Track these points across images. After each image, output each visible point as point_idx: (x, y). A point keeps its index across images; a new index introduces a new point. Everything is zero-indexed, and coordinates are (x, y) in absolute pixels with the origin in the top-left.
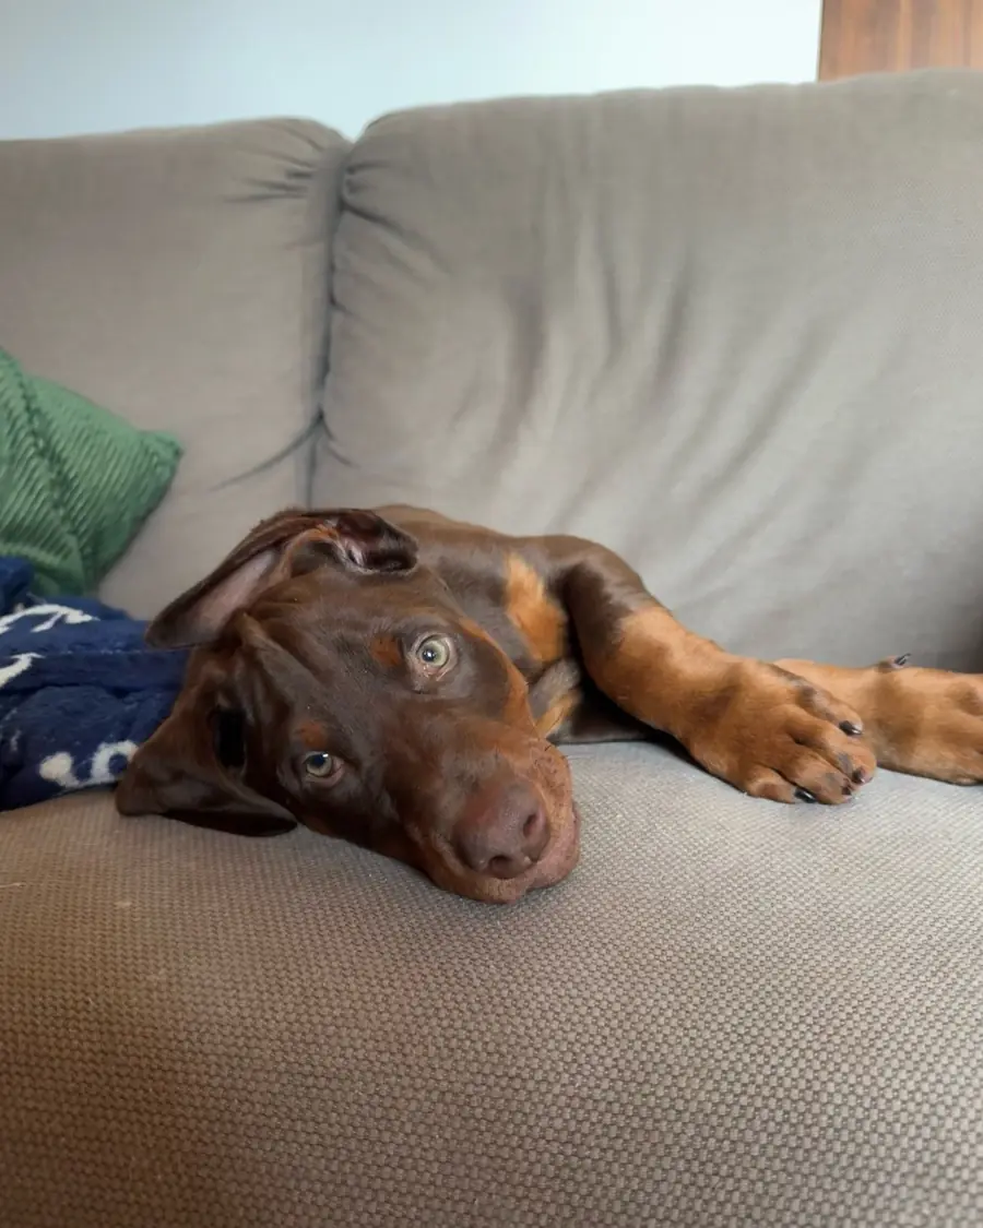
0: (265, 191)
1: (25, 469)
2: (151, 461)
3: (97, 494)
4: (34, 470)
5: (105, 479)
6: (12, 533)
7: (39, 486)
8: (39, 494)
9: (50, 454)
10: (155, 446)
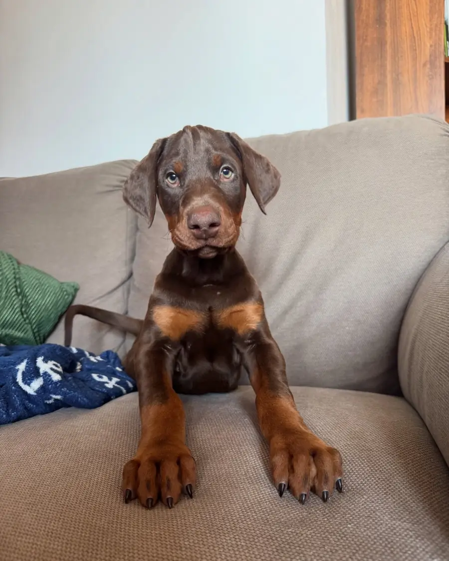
0: (111, 189)
1: (11, 300)
2: (63, 293)
3: (40, 308)
4: (14, 301)
5: (43, 303)
6: (4, 325)
7: (16, 307)
8: (16, 309)
9: (21, 294)
10: (65, 287)
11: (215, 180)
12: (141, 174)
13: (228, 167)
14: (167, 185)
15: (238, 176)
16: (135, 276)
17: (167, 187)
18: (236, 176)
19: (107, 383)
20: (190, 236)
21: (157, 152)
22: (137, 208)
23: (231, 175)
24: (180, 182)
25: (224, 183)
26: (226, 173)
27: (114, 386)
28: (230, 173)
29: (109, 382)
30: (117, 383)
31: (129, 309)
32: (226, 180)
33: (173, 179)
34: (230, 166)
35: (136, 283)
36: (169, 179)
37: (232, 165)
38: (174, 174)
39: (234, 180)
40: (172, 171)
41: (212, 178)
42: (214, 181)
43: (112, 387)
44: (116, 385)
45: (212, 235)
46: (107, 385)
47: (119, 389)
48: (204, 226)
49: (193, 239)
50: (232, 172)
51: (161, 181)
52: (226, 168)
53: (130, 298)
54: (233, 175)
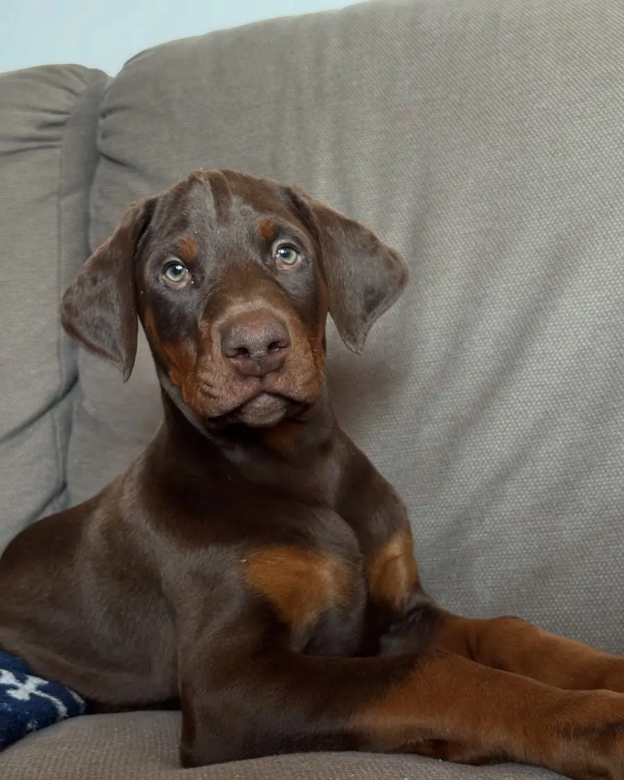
11: (266, 265)
12: (100, 275)
13: (291, 244)
14: (166, 286)
15: (310, 260)
16: (84, 383)
17: (164, 288)
18: (306, 260)
19: (15, 688)
20: (230, 374)
21: (136, 226)
22: (96, 343)
23: (296, 258)
24: (193, 276)
25: (284, 273)
26: (286, 256)
27: (31, 695)
28: (294, 254)
29: (19, 685)
30: (39, 688)
31: (70, 479)
32: (285, 267)
33: (176, 273)
34: (293, 243)
35: (86, 404)
36: (169, 274)
37: (296, 239)
38: (178, 264)
39: (301, 268)
40: (174, 259)
41: (260, 261)
42: (265, 268)
43: (27, 698)
44: (38, 693)
45: (273, 368)
46: (12, 693)
47: (48, 702)
48: (259, 349)
49: (234, 380)
50: (298, 253)
51: (152, 280)
52: (284, 246)
53: (72, 447)
54: (300, 259)
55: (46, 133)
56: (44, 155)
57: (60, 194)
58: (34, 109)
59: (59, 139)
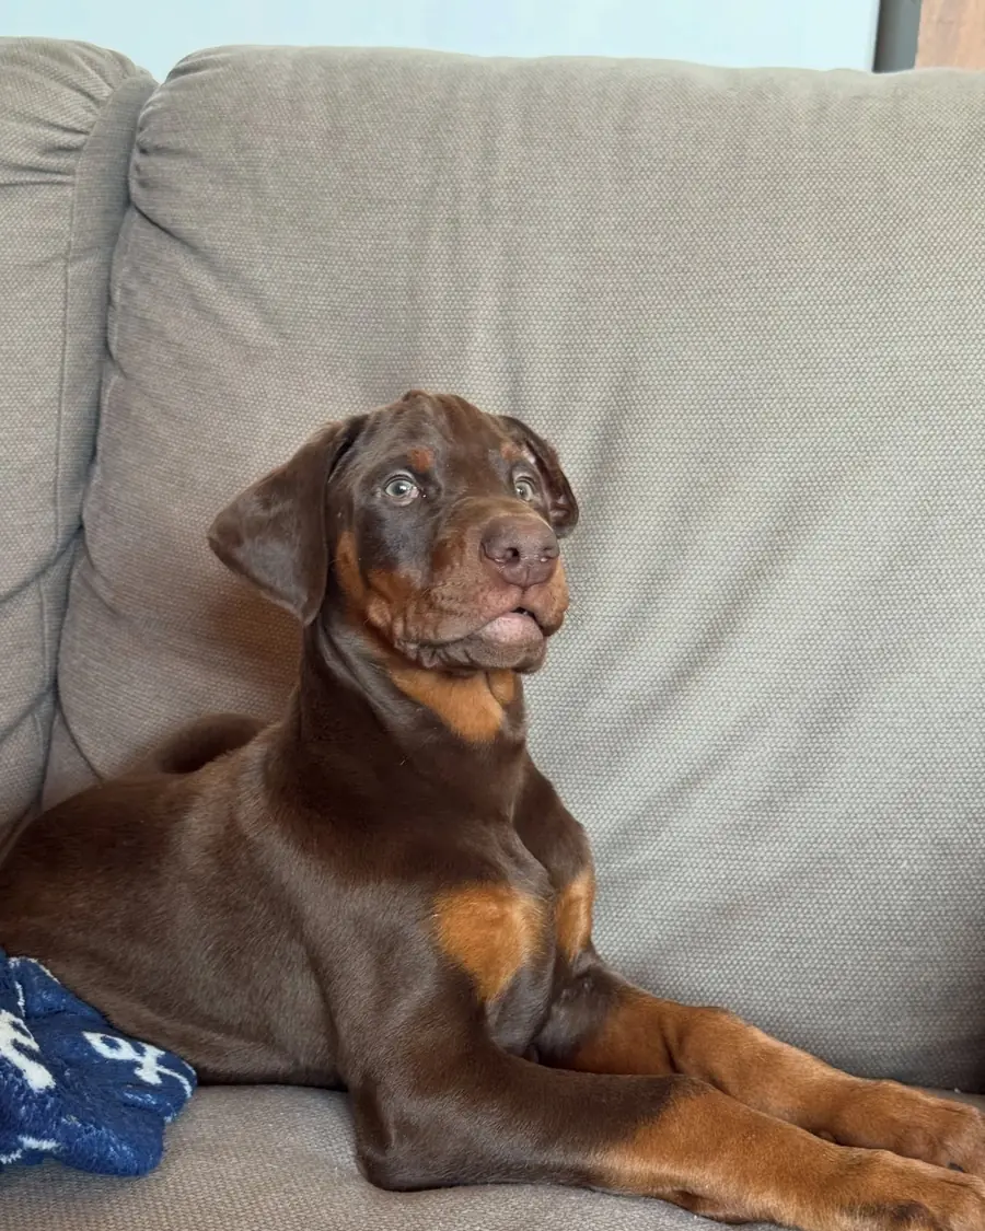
19: (138, 1065)
20: (487, 582)
27: (159, 1074)
44: (163, 1070)
45: (540, 580)
46: (140, 1074)
48: (532, 553)
49: (491, 590)
55: (52, 161)
56: (48, 195)
57: (69, 258)
58: (38, 121)
59: (70, 172)
